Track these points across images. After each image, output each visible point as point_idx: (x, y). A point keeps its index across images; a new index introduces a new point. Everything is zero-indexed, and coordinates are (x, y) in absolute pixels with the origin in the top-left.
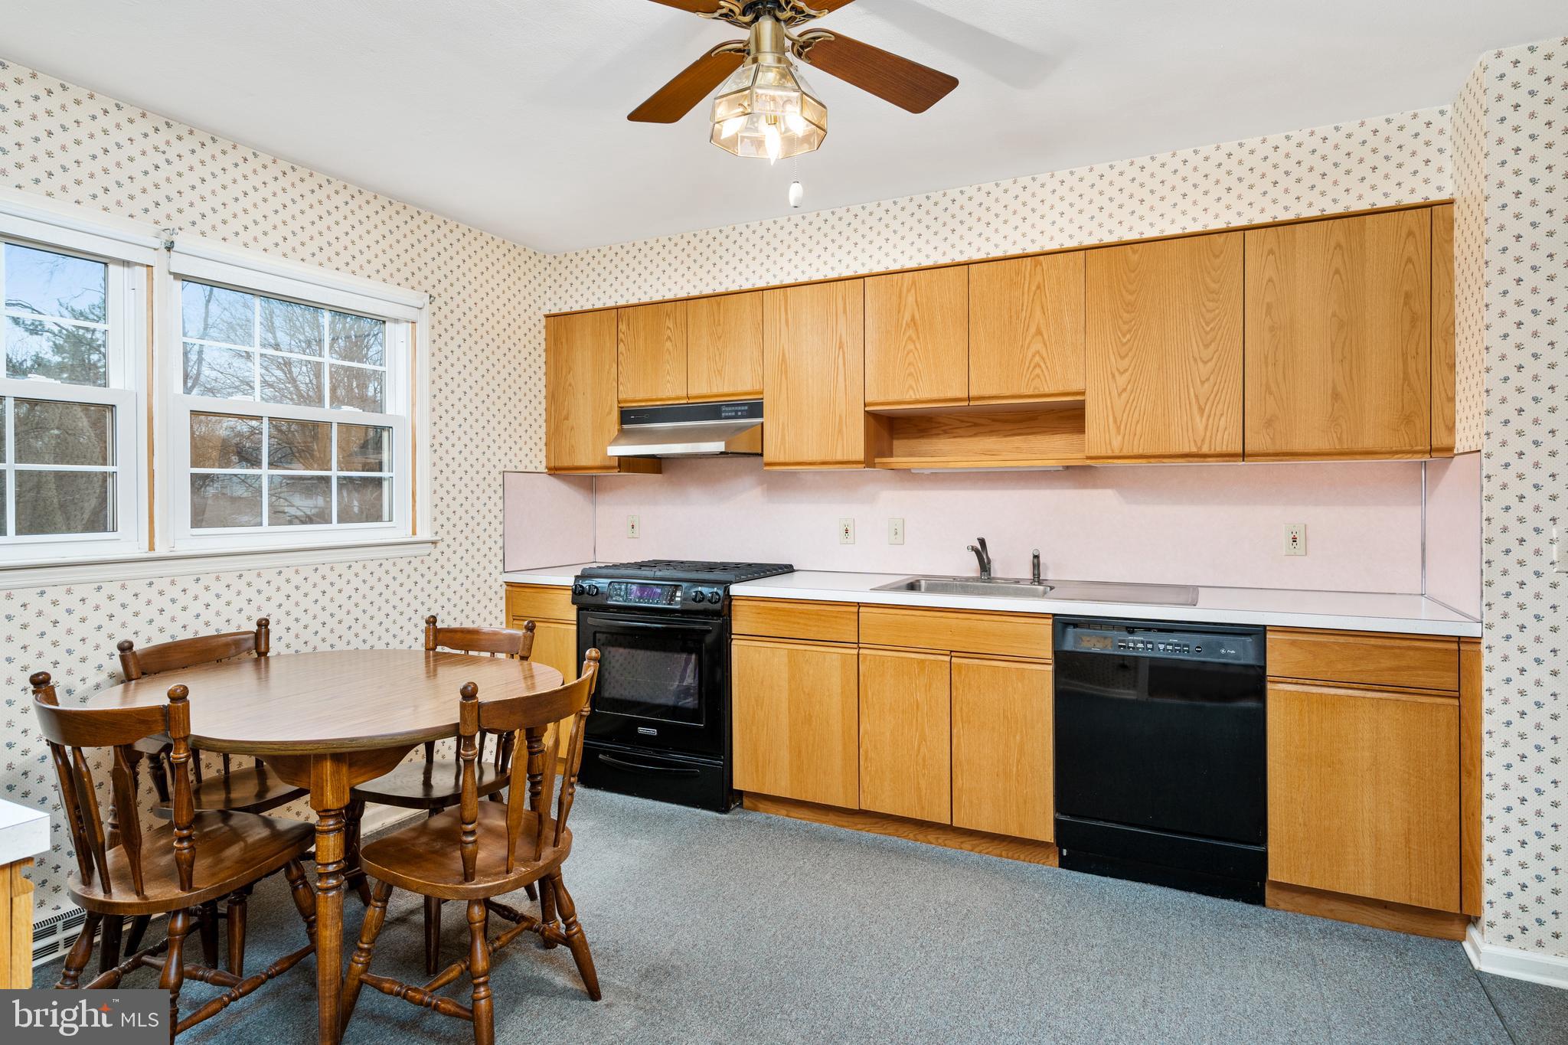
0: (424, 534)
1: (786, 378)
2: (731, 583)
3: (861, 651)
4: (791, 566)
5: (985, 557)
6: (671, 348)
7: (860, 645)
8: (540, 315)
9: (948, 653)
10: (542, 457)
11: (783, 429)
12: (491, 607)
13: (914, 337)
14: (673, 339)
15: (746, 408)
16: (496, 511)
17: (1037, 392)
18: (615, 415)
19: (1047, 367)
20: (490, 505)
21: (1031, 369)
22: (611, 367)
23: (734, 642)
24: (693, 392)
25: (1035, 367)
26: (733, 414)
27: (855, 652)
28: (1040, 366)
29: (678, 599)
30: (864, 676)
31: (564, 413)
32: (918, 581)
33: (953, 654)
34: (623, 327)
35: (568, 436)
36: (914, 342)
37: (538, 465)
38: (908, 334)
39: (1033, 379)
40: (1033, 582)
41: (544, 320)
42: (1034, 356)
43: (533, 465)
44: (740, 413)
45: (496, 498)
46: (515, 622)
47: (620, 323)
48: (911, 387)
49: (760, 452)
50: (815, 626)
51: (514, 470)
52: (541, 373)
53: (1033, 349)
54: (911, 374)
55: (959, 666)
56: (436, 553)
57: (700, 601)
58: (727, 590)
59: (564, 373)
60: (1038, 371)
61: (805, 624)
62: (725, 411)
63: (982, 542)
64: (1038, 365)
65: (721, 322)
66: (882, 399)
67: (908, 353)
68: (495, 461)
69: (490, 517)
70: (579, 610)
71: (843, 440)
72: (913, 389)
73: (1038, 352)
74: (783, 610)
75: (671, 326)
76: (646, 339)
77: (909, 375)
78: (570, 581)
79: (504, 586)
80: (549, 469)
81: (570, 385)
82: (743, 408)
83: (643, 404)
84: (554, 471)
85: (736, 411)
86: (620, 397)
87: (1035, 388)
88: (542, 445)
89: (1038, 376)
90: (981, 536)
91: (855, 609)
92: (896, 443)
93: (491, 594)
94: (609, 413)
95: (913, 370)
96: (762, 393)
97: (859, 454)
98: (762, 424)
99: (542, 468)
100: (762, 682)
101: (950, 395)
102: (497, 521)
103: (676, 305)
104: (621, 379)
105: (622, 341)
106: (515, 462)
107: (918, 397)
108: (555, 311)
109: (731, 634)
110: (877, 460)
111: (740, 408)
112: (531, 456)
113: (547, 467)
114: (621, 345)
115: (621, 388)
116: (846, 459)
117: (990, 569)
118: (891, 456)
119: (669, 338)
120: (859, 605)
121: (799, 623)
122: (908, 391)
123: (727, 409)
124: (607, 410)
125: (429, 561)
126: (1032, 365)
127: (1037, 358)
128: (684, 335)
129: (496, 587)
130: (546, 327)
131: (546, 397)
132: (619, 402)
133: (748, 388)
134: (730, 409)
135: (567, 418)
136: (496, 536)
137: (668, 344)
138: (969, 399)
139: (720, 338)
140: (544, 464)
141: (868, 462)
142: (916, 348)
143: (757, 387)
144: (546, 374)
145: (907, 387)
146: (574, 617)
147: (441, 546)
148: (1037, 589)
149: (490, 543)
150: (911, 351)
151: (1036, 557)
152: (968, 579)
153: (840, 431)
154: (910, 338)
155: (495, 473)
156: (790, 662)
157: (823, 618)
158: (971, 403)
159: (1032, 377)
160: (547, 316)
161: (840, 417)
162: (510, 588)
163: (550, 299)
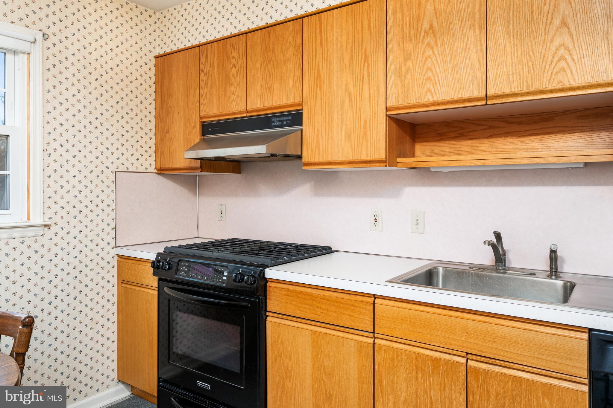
0: (37, 219)
1: (321, 91)
2: (267, 266)
3: (377, 341)
4: (330, 248)
5: (500, 249)
6: (235, 74)
7: (376, 335)
8: (151, 56)
9: (464, 355)
10: (152, 160)
11: (318, 135)
12: (103, 273)
13: (432, 43)
14: (237, 66)
15: (290, 118)
16: (108, 201)
17: (561, 86)
18: (198, 129)
19: (573, 60)
20: (103, 196)
21: (554, 63)
22: (195, 91)
23: (268, 319)
24: (251, 107)
25: (559, 61)
26: (280, 123)
27: (371, 340)
28: (565, 59)
29: (225, 278)
30: (379, 365)
31: (166, 128)
32: (435, 268)
33: (469, 356)
34: (203, 60)
35: (169, 146)
36: (432, 49)
37: (148, 167)
38: (426, 42)
39: (557, 73)
40: (550, 276)
41: (154, 61)
42: (557, 49)
43: (144, 167)
44: (285, 123)
45: (108, 191)
46: (123, 285)
47: (201, 57)
48: (429, 90)
49: (300, 154)
50: (335, 312)
51: (126, 170)
52: (152, 99)
53: (556, 43)
54: (429, 79)
55: (476, 370)
56: (49, 234)
57: (239, 282)
58: (262, 273)
59: (166, 99)
60: (562, 64)
61: (326, 310)
62: (275, 122)
63: (498, 236)
64: (563, 58)
65: (271, 48)
66: (402, 103)
67: (426, 59)
68: (107, 163)
69: (103, 206)
70: (160, 280)
71: (367, 142)
72: (430, 92)
73: (563, 45)
74: (308, 294)
75: (235, 55)
76: (218, 67)
77: (427, 80)
78: (153, 257)
79: (116, 258)
80: (158, 170)
81: (170, 107)
82: (287, 118)
83: (217, 119)
84: (161, 171)
85: (282, 121)
86: (202, 114)
87: (558, 83)
88: (152, 152)
89: (563, 69)
90: (497, 230)
91: (371, 300)
92: (418, 146)
93: (104, 263)
94: (194, 127)
95: (430, 74)
96: (301, 105)
97: (382, 154)
98: (302, 131)
99: (152, 169)
100: (290, 357)
101: (467, 95)
102: (110, 209)
103: (239, 38)
104: (202, 101)
105: (203, 71)
106: (127, 164)
107: (435, 99)
108: (162, 52)
109: (266, 311)
110: (399, 160)
111: (285, 118)
112: (142, 160)
113: (156, 169)
114: (202, 74)
115: (202, 107)
116: (369, 158)
117: (505, 260)
118: (413, 155)
119: (234, 65)
120: (375, 297)
121: (321, 308)
122: (426, 95)
123: (275, 119)
124: (193, 124)
125: (41, 240)
126: (556, 59)
127: (562, 51)
128: (245, 62)
129: (108, 258)
130: (156, 65)
131: (155, 117)
132: (201, 118)
133: (290, 101)
134: (278, 119)
135: (168, 132)
136: (108, 220)
137: (233, 70)
138: (486, 98)
139: (270, 61)
140: (154, 166)
141: (389, 161)
142: (434, 54)
143: (298, 100)
144: (155, 100)
145: (425, 90)
146: (156, 285)
147: (54, 229)
148: (555, 284)
149: (103, 225)
150: (430, 57)
151: (553, 252)
152: (483, 268)
153: (365, 134)
154: (428, 45)
155: (108, 172)
156: (313, 342)
157: (342, 305)
158: (489, 102)
159: (556, 70)
160: (156, 57)
161: (365, 121)
162: (120, 259)
163: (159, 45)
